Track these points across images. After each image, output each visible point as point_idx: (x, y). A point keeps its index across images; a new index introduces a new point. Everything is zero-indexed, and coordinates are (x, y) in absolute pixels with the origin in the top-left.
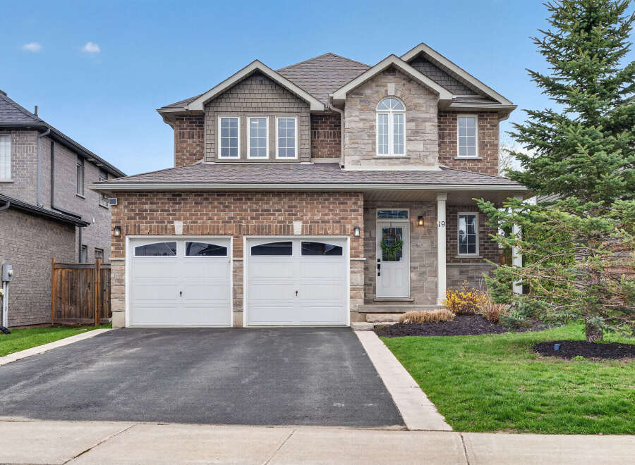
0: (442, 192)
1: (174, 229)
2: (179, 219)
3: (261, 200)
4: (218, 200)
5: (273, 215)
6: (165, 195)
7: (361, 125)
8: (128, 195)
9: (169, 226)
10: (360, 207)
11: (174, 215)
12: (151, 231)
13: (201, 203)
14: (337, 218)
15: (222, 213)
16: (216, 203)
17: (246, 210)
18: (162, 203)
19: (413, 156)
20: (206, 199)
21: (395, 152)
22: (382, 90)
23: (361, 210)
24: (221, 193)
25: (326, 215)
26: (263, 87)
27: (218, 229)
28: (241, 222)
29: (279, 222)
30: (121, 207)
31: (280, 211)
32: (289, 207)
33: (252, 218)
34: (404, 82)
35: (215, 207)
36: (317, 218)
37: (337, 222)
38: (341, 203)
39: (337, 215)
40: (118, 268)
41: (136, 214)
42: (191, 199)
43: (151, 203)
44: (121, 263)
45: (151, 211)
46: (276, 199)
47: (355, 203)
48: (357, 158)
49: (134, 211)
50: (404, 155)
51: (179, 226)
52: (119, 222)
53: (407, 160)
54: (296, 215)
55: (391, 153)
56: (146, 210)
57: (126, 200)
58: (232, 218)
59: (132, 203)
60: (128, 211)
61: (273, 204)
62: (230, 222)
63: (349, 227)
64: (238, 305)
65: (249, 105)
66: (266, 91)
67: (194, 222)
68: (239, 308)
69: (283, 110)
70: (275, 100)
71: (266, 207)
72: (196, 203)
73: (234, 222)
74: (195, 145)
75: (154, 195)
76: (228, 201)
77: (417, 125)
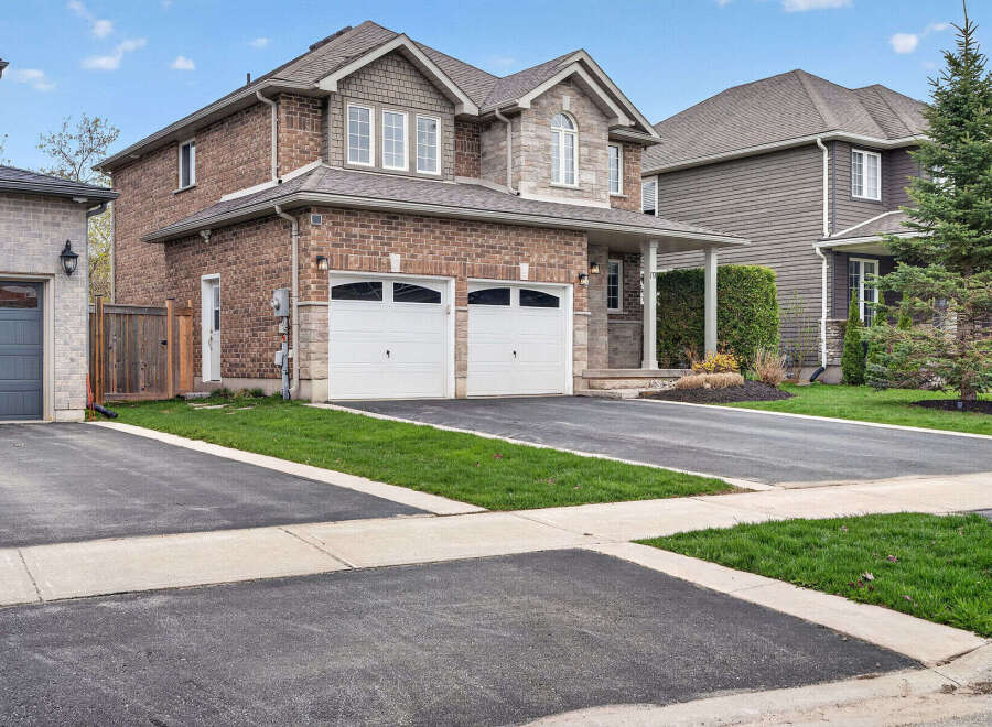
0: (655, 238)
1: (389, 264)
2: (395, 251)
3: (486, 232)
4: (441, 228)
5: (499, 253)
6: (379, 217)
7: (536, 143)
8: (334, 212)
9: (384, 260)
10: (583, 249)
11: (390, 245)
12: (361, 264)
13: (421, 231)
14: (562, 263)
15: (444, 247)
16: (437, 233)
17: (471, 245)
18: (375, 227)
19: (585, 188)
20: (426, 226)
21: (567, 181)
22: (558, 102)
23: (585, 254)
24: (445, 219)
25: (551, 257)
26: (401, 71)
27: (441, 269)
28: (466, 260)
29: (505, 263)
30: (324, 228)
31: (507, 248)
32: (516, 244)
33: (478, 255)
34: (578, 96)
35: (435, 238)
36: (543, 260)
37: (563, 267)
38: (567, 244)
39: (562, 257)
40: (320, 316)
41: (343, 240)
42: (409, 225)
43: (362, 226)
44: (323, 309)
45: (362, 236)
46: (501, 233)
47: (580, 245)
48: (533, 184)
49: (340, 235)
50: (576, 185)
51: (396, 260)
52: (322, 250)
53: (580, 192)
54: (522, 255)
55: (562, 182)
56: (355, 236)
57: (331, 218)
58: (456, 254)
59: (339, 224)
60: (333, 234)
61: (498, 238)
62: (454, 259)
63: (574, 274)
64: (461, 370)
65: (385, 93)
66: (404, 77)
67: (413, 256)
68: (462, 374)
69: (424, 106)
70: (415, 92)
71: (491, 242)
72: (415, 231)
73: (459, 259)
74: (307, 138)
75: (366, 215)
76: (451, 229)
77: (590, 152)
